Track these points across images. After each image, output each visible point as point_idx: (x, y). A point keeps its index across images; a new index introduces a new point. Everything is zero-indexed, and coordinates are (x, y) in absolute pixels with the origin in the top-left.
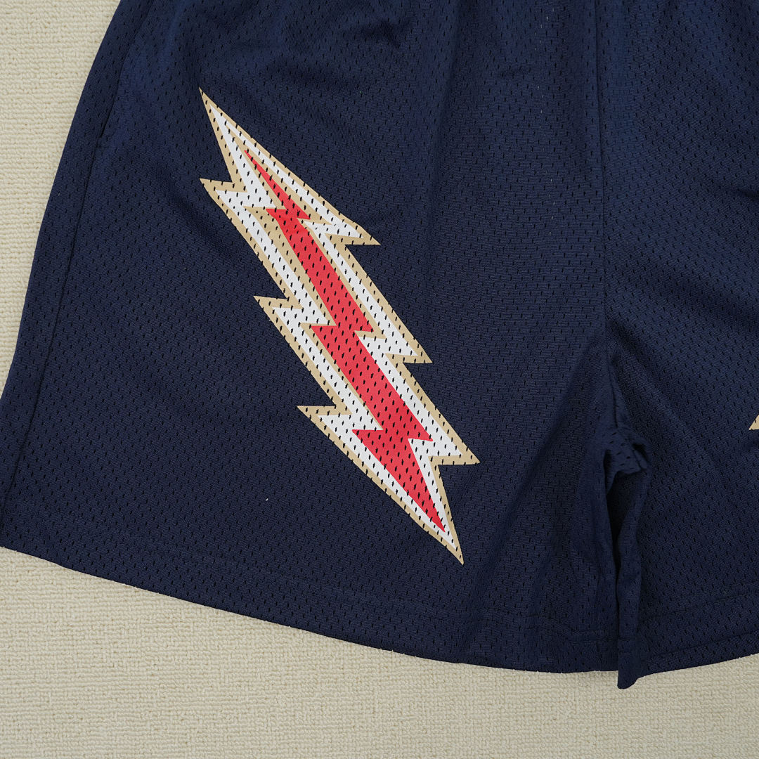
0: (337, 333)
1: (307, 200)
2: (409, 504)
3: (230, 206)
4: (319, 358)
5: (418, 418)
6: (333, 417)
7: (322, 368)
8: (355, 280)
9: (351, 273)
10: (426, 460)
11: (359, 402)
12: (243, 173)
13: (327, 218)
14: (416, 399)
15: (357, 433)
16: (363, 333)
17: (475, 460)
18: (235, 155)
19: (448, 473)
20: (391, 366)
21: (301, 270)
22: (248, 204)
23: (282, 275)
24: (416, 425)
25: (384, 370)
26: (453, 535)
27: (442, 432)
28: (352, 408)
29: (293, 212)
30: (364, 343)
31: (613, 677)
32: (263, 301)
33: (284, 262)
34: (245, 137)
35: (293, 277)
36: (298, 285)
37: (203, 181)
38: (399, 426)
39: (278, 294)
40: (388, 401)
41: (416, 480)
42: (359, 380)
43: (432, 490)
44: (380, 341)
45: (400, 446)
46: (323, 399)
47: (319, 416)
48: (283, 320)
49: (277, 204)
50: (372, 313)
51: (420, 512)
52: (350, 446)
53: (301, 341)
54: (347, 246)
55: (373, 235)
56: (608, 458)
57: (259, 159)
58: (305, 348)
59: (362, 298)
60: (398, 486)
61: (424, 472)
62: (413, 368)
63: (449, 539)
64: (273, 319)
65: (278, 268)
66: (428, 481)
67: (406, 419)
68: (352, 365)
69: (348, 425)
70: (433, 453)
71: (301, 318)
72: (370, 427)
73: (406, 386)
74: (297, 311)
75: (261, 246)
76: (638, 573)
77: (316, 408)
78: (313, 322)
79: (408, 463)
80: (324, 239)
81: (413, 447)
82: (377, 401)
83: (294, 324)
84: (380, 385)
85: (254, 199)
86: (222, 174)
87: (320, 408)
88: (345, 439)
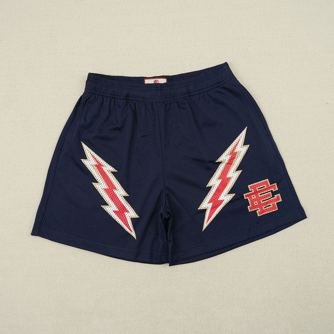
0: (109, 190)
1: (103, 162)
2: (124, 226)
3: (87, 164)
4: (105, 195)
5: (127, 208)
6: (108, 208)
7: (106, 198)
8: (113, 179)
9: (112, 177)
10: (128, 217)
11: (114, 205)
12: (90, 158)
13: (107, 166)
14: (126, 204)
15: (114, 211)
16: (114, 190)
17: (138, 217)
18: (88, 154)
19: (132, 219)
20: (120, 197)
21: (102, 177)
22: (91, 164)
23: (98, 178)
24: (126, 209)
25: (119, 198)
26: (134, 233)
27: (132, 211)
28: (112, 206)
29: (100, 165)
30: (115, 192)
31: (168, 264)
32: (94, 184)
33: (98, 175)
34: (90, 150)
35: (100, 178)
36: (101, 180)
37: (81, 159)
38: (122, 210)
39: (97, 182)
40: (120, 204)
41: (126, 221)
42: (114, 200)
43: (129, 223)
44: (118, 192)
45: (123, 214)
46: (106, 204)
47: (105, 208)
48: (98, 187)
49: (97, 164)
50: (116, 186)
51: (127, 228)
52: (112, 214)
53: (101, 192)
54: (111, 172)
55: (116, 170)
56: (162, 215)
57: (93, 154)
58: (102, 193)
59: (114, 183)
60: (122, 223)
61: (128, 219)
62: (125, 197)
63: (133, 234)
64: (96, 187)
65: (97, 177)
66: (128, 221)
67: (124, 208)
68: (112, 197)
69: (112, 210)
70: (130, 215)
71: (102, 187)
72: (116, 210)
73: (123, 201)
74: (101, 185)
75: (93, 172)
76: (171, 240)
77: (105, 206)
78: (104, 188)
79: (124, 218)
80: (106, 171)
81: (125, 214)
82: (117, 204)
83: (100, 188)
84: (118, 201)
85: (92, 163)
86: (85, 158)
87: (106, 206)
88: (111, 213)
